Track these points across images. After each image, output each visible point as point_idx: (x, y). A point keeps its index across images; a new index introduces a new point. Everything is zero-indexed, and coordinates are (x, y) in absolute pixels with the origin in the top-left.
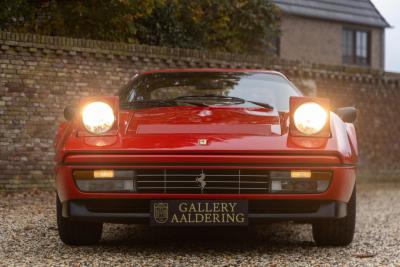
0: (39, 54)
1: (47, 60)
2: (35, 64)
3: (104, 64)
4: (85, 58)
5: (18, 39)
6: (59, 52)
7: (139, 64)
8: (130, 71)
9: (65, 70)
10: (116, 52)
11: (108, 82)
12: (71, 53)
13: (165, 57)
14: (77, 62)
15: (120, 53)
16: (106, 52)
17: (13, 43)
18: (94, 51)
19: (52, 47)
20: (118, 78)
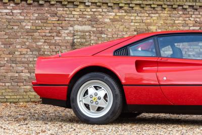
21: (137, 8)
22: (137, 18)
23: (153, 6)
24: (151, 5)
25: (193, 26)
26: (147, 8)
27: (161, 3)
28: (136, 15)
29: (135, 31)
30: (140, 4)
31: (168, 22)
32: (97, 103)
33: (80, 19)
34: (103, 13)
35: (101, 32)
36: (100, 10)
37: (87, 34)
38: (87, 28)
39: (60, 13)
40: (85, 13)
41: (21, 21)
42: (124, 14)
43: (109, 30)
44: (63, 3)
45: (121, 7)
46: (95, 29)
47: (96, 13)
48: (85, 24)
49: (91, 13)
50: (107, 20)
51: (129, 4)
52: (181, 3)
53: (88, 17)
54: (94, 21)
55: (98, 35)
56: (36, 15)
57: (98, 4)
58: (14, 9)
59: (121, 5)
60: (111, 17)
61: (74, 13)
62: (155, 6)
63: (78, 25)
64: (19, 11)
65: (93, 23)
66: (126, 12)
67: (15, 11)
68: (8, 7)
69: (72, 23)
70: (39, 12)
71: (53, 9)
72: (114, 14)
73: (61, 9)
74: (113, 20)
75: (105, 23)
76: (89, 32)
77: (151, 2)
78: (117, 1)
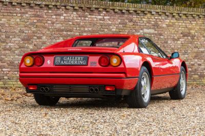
22: (183, 24)
23: (194, 16)
24: (192, 15)
26: (190, 17)
27: (199, 14)
28: (182, 22)
29: (181, 33)
30: (185, 14)
31: (202, 27)
33: (147, 24)
34: (162, 20)
35: (161, 35)
36: (160, 18)
37: (152, 35)
38: (152, 31)
39: (135, 19)
40: (151, 19)
41: (109, 25)
42: (175, 21)
43: (166, 33)
44: (137, 12)
45: (173, 16)
46: (156, 32)
47: (157, 20)
48: (150, 28)
49: (154, 20)
50: (164, 26)
51: (179, 14)
53: (153, 23)
55: (158, 36)
56: (119, 21)
57: (160, 13)
58: (105, 15)
59: (174, 14)
60: (167, 23)
61: (144, 19)
62: (195, 16)
63: (146, 28)
64: (108, 17)
65: (156, 27)
66: (176, 19)
67: (106, 18)
68: (101, 14)
69: (142, 27)
70: (121, 18)
71: (130, 16)
72: (168, 21)
73: (135, 16)
74: (168, 26)
75: (163, 28)
76: (153, 34)
77: (193, 13)
78: (171, 11)
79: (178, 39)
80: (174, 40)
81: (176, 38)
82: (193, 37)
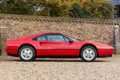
0: (32, 20)
1: (34, 22)
2: (31, 23)
3: (51, 23)
4: (46, 21)
5: (26, 17)
6: (38, 20)
7: (62, 22)
8: (59, 24)
9: (40, 24)
10: (54, 19)
11: (53, 27)
12: (41, 20)
13: (70, 20)
14: (44, 22)
15: (56, 20)
16: (52, 19)
17: (24, 18)
18: (48, 19)
19: (36, 19)
20: (56, 26)
21: (24, 20)
22: (24, 24)
23: (30, 19)
25: (44, 27)
26: (28, 20)
27: (33, 18)
28: (23, 22)
29: (23, 29)
30: (25, 19)
31: (35, 25)
32: (27, 55)
33: (3, 24)
34: (11, 22)
35: (11, 29)
36: (10, 20)
40: (4, 21)
43: (14, 28)
45: (18, 20)
46: (8, 28)
47: (9, 22)
48: (4, 26)
49: (7, 22)
51: (21, 18)
52: (40, 19)
53: (6, 23)
54: (8, 25)
55: (9, 30)
57: (10, 18)
59: (18, 19)
63: (2, 26)
66: (20, 21)
72: (15, 22)
74: (15, 24)
75: (12, 25)
76: (6, 29)
77: (29, 18)
78: (17, 17)
79: (21, 31)
80: (19, 32)
81: (20, 31)
82: (30, 30)
